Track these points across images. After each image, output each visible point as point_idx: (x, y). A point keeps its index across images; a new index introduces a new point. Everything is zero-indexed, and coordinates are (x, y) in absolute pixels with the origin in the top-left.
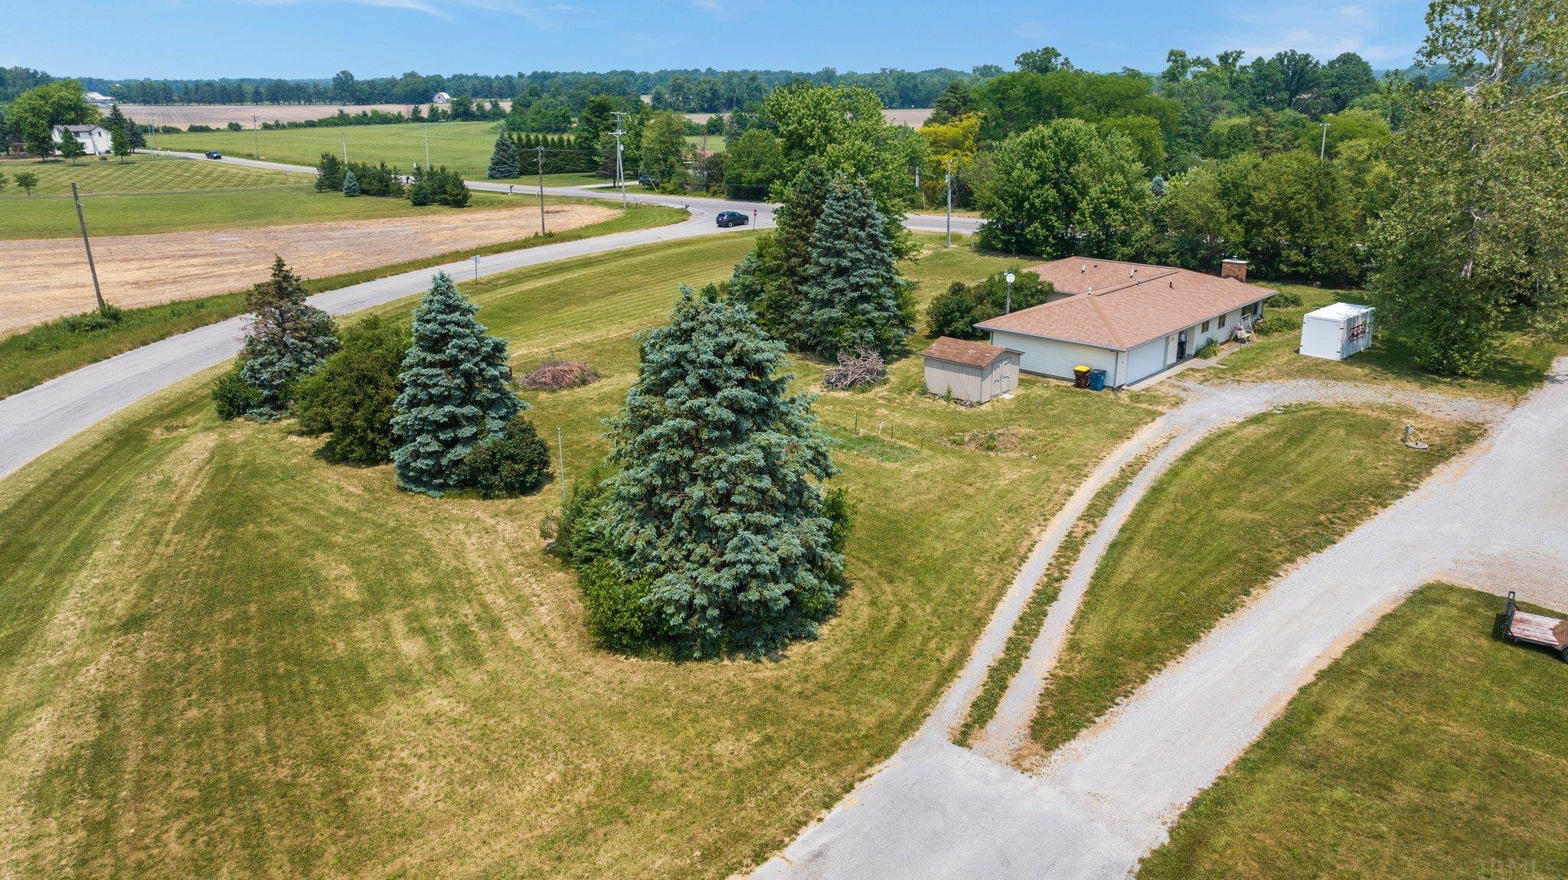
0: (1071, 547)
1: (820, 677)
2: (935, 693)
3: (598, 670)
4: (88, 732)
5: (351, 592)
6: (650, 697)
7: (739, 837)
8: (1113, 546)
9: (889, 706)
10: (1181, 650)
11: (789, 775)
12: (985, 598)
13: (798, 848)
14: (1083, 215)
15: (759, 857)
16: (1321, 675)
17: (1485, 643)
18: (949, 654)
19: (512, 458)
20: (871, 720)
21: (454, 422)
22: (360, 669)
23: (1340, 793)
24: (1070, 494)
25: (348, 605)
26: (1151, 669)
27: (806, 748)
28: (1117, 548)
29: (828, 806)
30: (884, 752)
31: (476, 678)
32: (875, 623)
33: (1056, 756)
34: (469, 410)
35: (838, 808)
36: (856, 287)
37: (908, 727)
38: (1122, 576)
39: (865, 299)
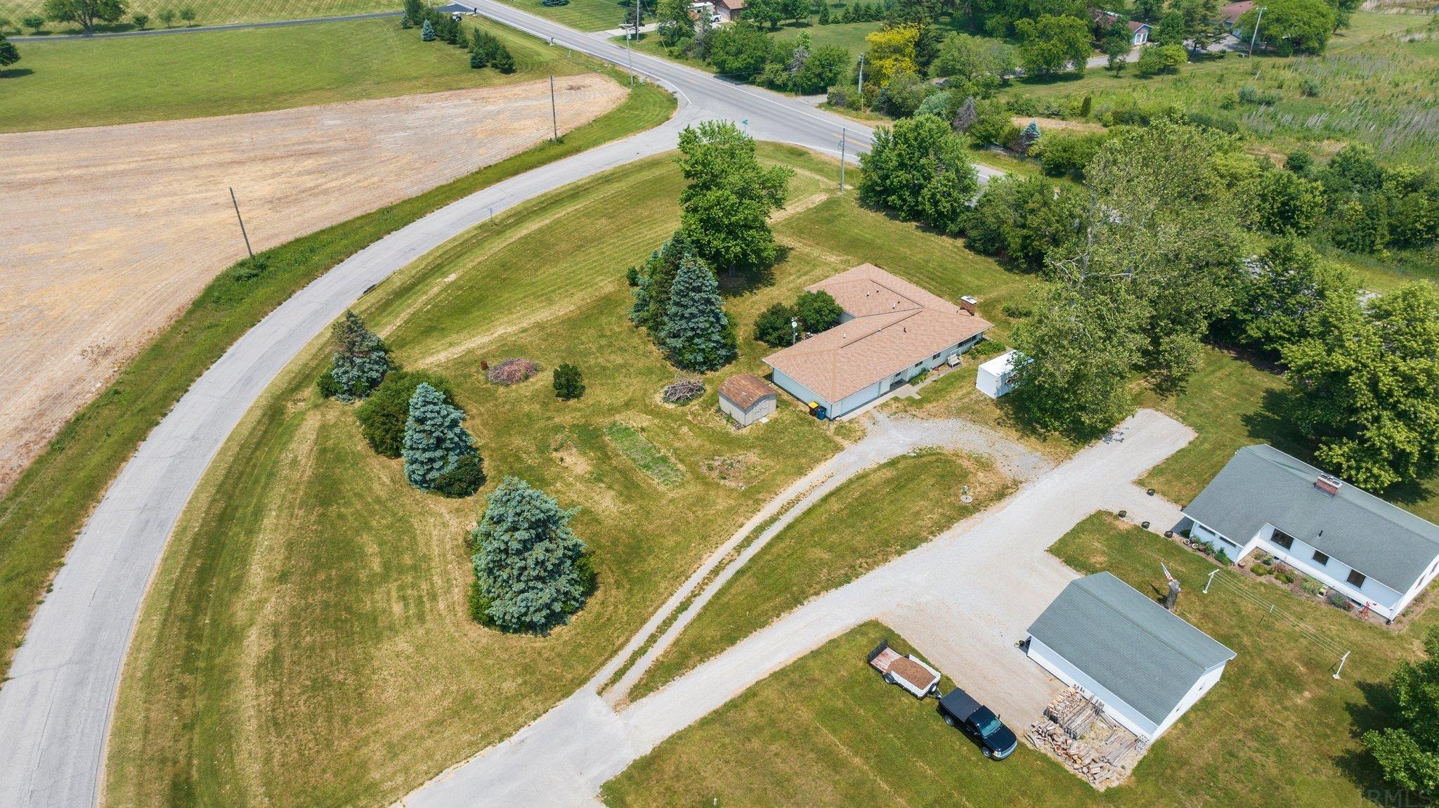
0: (716, 572)
1: (559, 649)
2: (603, 664)
3: (470, 634)
4: (269, 645)
5: (376, 565)
6: (487, 652)
7: (497, 730)
8: (738, 572)
9: (580, 669)
10: (723, 650)
11: (526, 703)
12: (656, 604)
13: (515, 738)
15: (501, 740)
16: (771, 675)
17: (861, 664)
18: (621, 640)
19: (460, 480)
20: (570, 676)
21: (431, 460)
22: (375, 620)
23: (727, 740)
24: (741, 526)
25: (375, 575)
26: (702, 661)
27: (538, 689)
28: (740, 573)
29: (535, 719)
30: (567, 694)
31: (421, 632)
32: (599, 615)
33: (633, 706)
34: (439, 453)
35: (539, 720)
37: (582, 682)
38: (725, 599)
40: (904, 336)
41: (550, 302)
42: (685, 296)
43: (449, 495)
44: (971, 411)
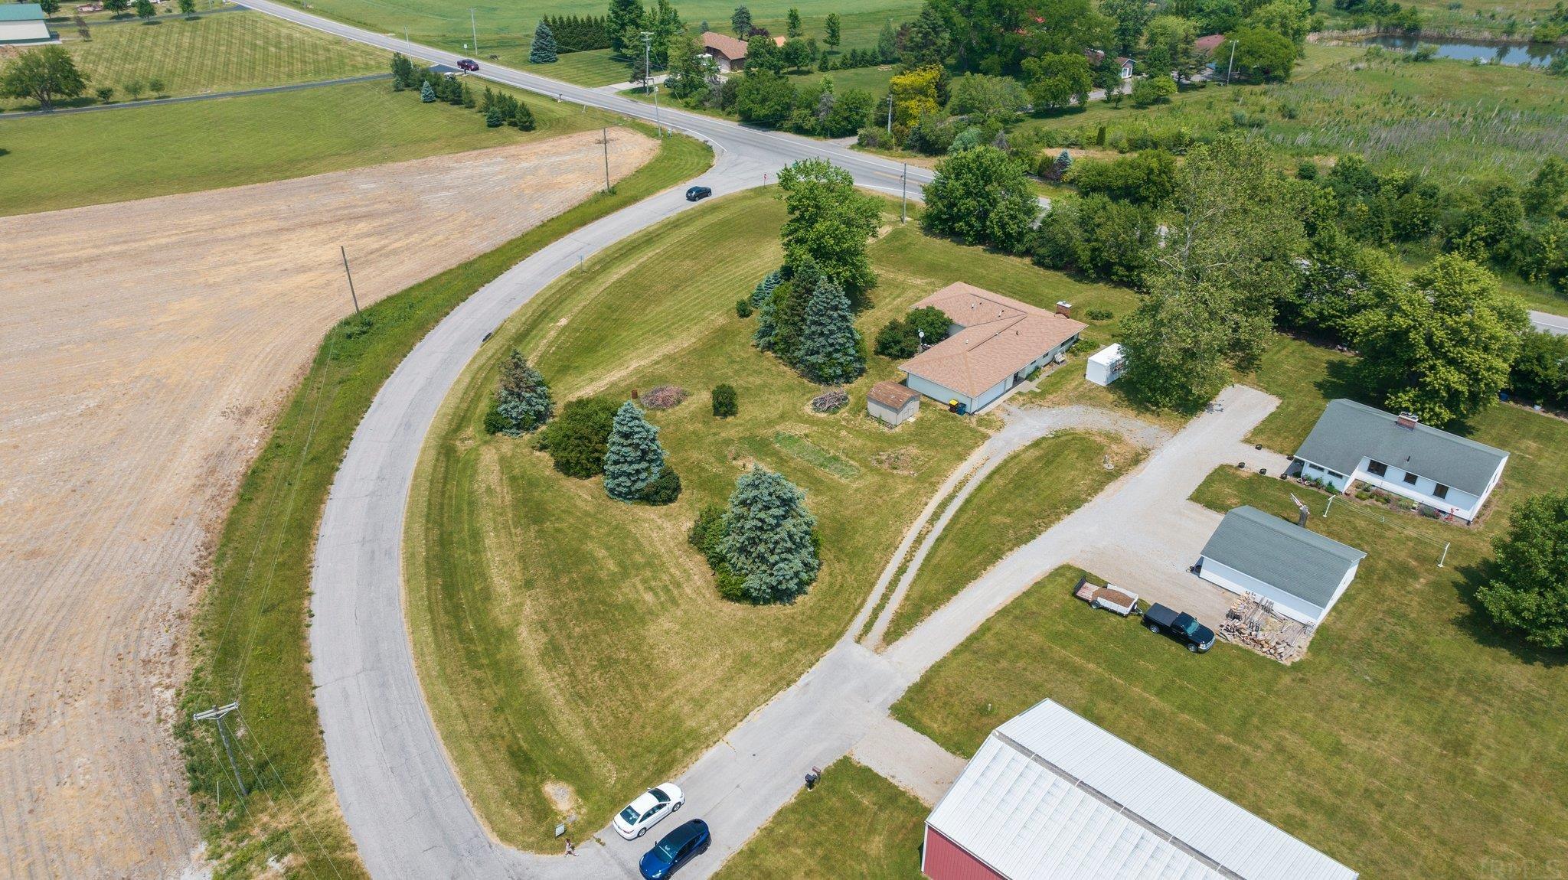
0: (919, 540)
1: (809, 613)
2: (851, 620)
3: (724, 609)
4: (543, 639)
5: (612, 566)
6: (746, 622)
7: (782, 678)
8: (937, 540)
9: (833, 626)
10: (949, 599)
11: (798, 655)
12: (877, 571)
13: (801, 682)
14: (991, 222)
15: (788, 685)
16: (997, 613)
17: (1068, 597)
18: (859, 601)
19: (665, 488)
20: (826, 632)
21: (638, 472)
22: (632, 608)
23: (980, 664)
24: (926, 504)
25: (614, 574)
26: (934, 609)
27: (803, 644)
28: (939, 540)
29: (810, 667)
30: (830, 646)
31: (679, 613)
32: (831, 585)
33: (890, 648)
34: (644, 465)
35: (814, 667)
36: (832, 345)
37: (840, 635)
38: (935, 561)
39: (837, 351)
40: (1017, 338)
41: (671, 337)
42: (822, 315)
43: (654, 503)
44: (1088, 397)
